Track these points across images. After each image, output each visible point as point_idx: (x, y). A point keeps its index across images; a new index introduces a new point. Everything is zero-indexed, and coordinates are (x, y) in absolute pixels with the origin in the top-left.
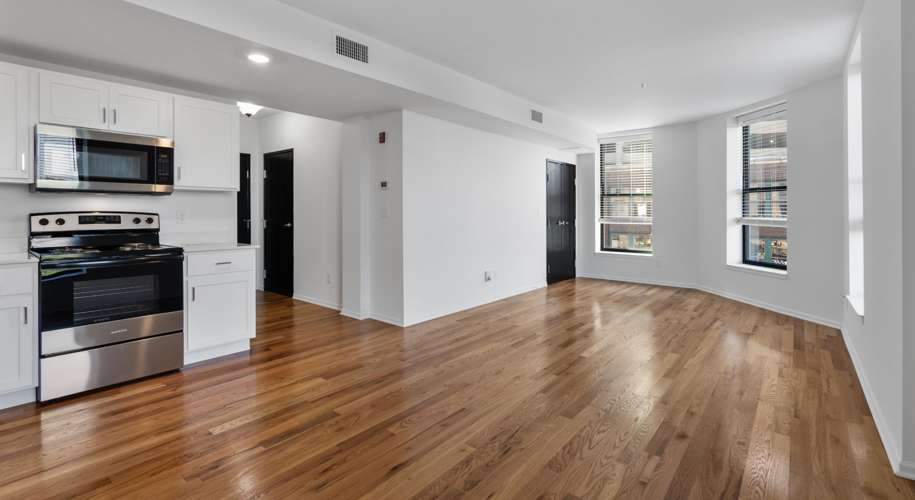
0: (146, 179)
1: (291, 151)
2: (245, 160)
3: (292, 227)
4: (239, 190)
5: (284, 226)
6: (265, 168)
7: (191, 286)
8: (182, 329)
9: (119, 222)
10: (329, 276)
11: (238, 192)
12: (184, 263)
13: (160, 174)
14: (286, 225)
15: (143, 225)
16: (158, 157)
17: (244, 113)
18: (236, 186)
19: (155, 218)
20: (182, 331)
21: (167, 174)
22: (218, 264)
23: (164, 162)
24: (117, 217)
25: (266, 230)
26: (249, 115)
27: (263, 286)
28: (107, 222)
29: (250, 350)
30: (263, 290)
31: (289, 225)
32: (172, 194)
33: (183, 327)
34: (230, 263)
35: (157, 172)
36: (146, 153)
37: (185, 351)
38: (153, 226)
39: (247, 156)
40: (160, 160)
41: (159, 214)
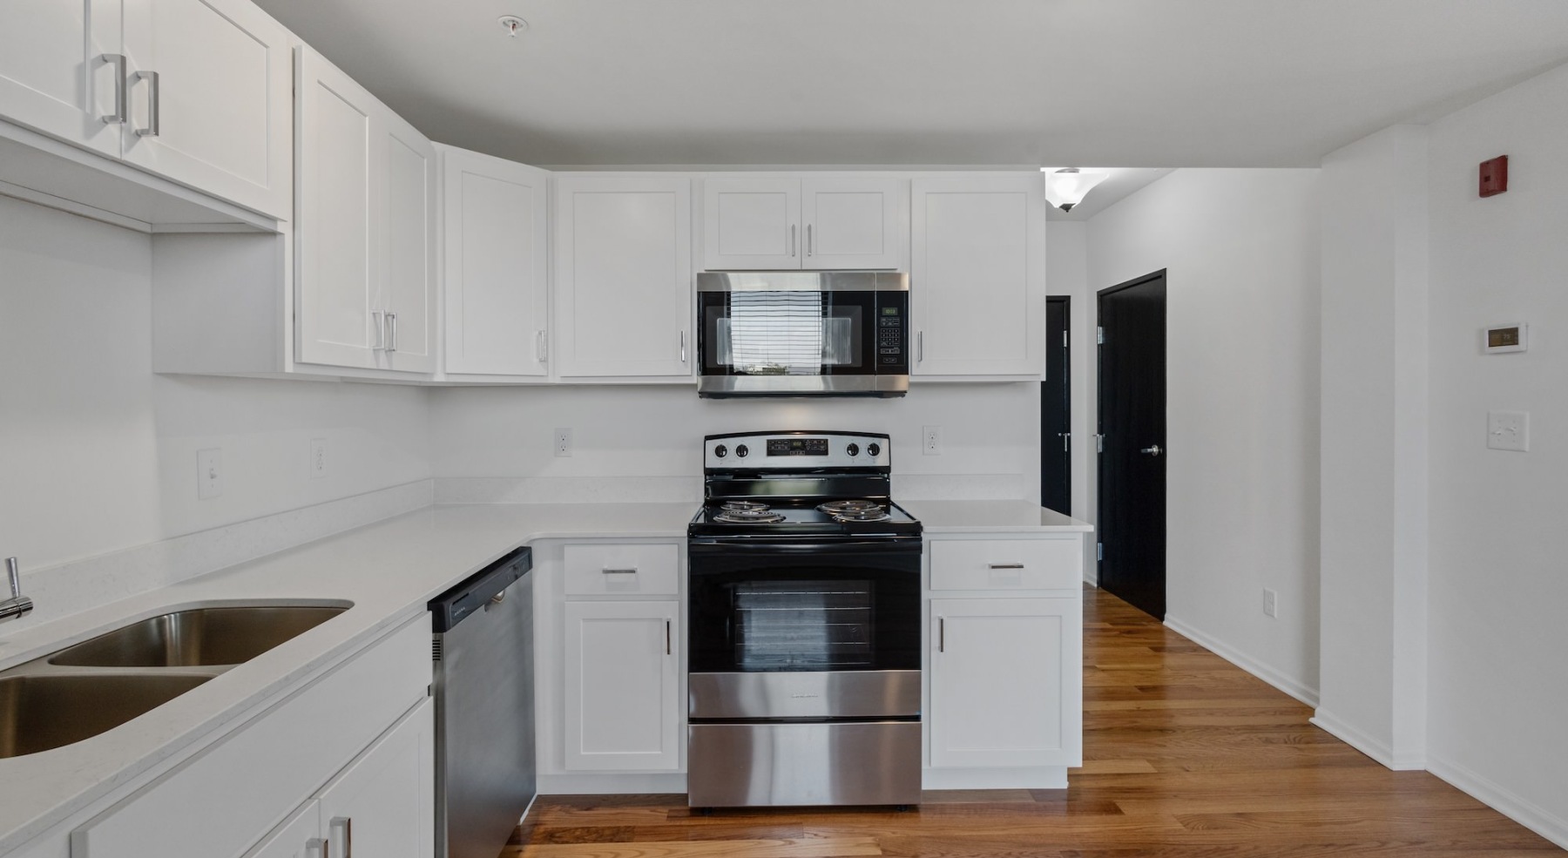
0: (859, 364)
1: (1160, 277)
2: (1058, 310)
3: (1162, 456)
4: (1044, 380)
5: (1143, 451)
6: (1101, 323)
7: (937, 613)
8: (917, 714)
9: (825, 453)
10: (1268, 597)
11: (1042, 383)
12: (924, 557)
13: (883, 352)
14: (1149, 450)
15: (863, 460)
16: (880, 315)
17: (1057, 204)
18: (1038, 370)
19: (883, 443)
20: (918, 718)
21: (897, 351)
22: (994, 567)
23: (890, 324)
24: (822, 442)
25: (1101, 458)
26: (1067, 207)
27: (1095, 577)
28: (808, 453)
29: (1068, 788)
30: (1096, 585)
31: (1155, 449)
32: (906, 394)
33: (920, 711)
34: (1021, 567)
35: (879, 348)
36: (860, 308)
37: (924, 766)
38: (880, 461)
39: (1063, 301)
40: (884, 320)
41: (891, 437)
